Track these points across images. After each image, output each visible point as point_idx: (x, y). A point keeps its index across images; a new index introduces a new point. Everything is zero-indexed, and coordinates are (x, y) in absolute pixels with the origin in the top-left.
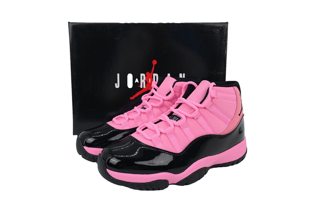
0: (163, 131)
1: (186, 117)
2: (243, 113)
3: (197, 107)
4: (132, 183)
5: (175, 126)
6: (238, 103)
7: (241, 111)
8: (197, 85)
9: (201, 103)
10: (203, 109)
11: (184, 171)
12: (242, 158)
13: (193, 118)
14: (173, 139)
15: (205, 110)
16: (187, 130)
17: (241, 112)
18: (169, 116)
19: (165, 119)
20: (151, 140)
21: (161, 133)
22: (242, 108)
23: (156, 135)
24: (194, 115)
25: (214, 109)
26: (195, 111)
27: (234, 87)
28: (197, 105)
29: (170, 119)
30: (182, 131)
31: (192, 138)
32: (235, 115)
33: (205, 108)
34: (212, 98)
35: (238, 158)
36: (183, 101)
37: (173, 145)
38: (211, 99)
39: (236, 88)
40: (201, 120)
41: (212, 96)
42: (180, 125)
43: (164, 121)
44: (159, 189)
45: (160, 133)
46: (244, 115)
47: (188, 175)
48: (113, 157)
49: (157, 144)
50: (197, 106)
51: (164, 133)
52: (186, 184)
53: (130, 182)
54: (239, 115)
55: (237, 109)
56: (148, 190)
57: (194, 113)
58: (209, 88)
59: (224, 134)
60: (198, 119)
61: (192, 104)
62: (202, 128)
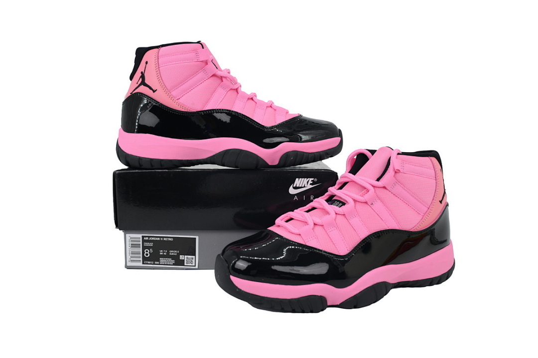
0: (318, 221)
1: (355, 201)
2: (447, 201)
3: (373, 186)
4: (269, 298)
5: (336, 214)
6: (438, 183)
7: (444, 196)
8: (371, 154)
9: (378, 180)
10: (381, 189)
11: (351, 285)
12: (446, 276)
13: (366, 203)
14: (334, 233)
15: (385, 190)
16: (355, 221)
17: (443, 198)
18: (327, 201)
19: (322, 205)
20: (300, 235)
21: (315, 224)
22: (445, 193)
23: (307, 227)
24: (367, 197)
25: (398, 189)
26: (370, 192)
27: (431, 158)
28: (371, 183)
29: (329, 204)
30: (348, 223)
31: (364, 234)
32: (434, 201)
33: (384, 187)
34: (396, 172)
35: (441, 274)
36: (350, 179)
37: (334, 242)
38: (393, 173)
39: (434, 159)
40: (378, 205)
41: (396, 168)
42: (345, 213)
43: (320, 208)
44: (312, 312)
45: (313, 224)
46: (449, 204)
47: (358, 292)
48: (239, 259)
49: (309, 240)
50: (373, 184)
51: (320, 224)
52: (355, 307)
53: (266, 297)
54: (441, 202)
55: (437, 193)
56: (294, 311)
57: (366, 195)
58: (391, 158)
59: (416, 230)
60: (374, 204)
61: (364, 182)
62: (380, 219)
